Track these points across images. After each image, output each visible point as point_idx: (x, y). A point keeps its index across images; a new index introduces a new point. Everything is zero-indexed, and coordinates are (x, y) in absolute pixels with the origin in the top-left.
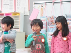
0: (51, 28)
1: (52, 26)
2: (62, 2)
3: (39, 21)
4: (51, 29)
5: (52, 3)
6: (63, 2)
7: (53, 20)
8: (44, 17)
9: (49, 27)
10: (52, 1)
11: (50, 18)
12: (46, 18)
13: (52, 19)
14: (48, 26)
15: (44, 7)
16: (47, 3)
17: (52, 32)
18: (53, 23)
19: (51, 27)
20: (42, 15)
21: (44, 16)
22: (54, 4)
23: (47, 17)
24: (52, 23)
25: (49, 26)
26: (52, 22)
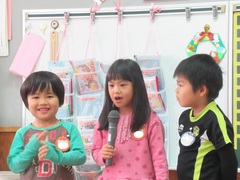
0: (86, 100)
1: (90, 96)
2: (121, 15)
3: (54, 79)
4: (87, 104)
5: (89, 14)
6: (124, 13)
7: (91, 73)
8: (61, 64)
9: (81, 97)
10: (88, 11)
11: (81, 69)
12: (67, 68)
13: (89, 71)
14: (75, 94)
15: (62, 28)
16: (71, 15)
17: (88, 114)
18: (92, 84)
19: (85, 96)
20: (55, 57)
21: (60, 60)
22: (94, 19)
23: (71, 63)
24: (89, 86)
25: (79, 93)
26: (90, 80)
